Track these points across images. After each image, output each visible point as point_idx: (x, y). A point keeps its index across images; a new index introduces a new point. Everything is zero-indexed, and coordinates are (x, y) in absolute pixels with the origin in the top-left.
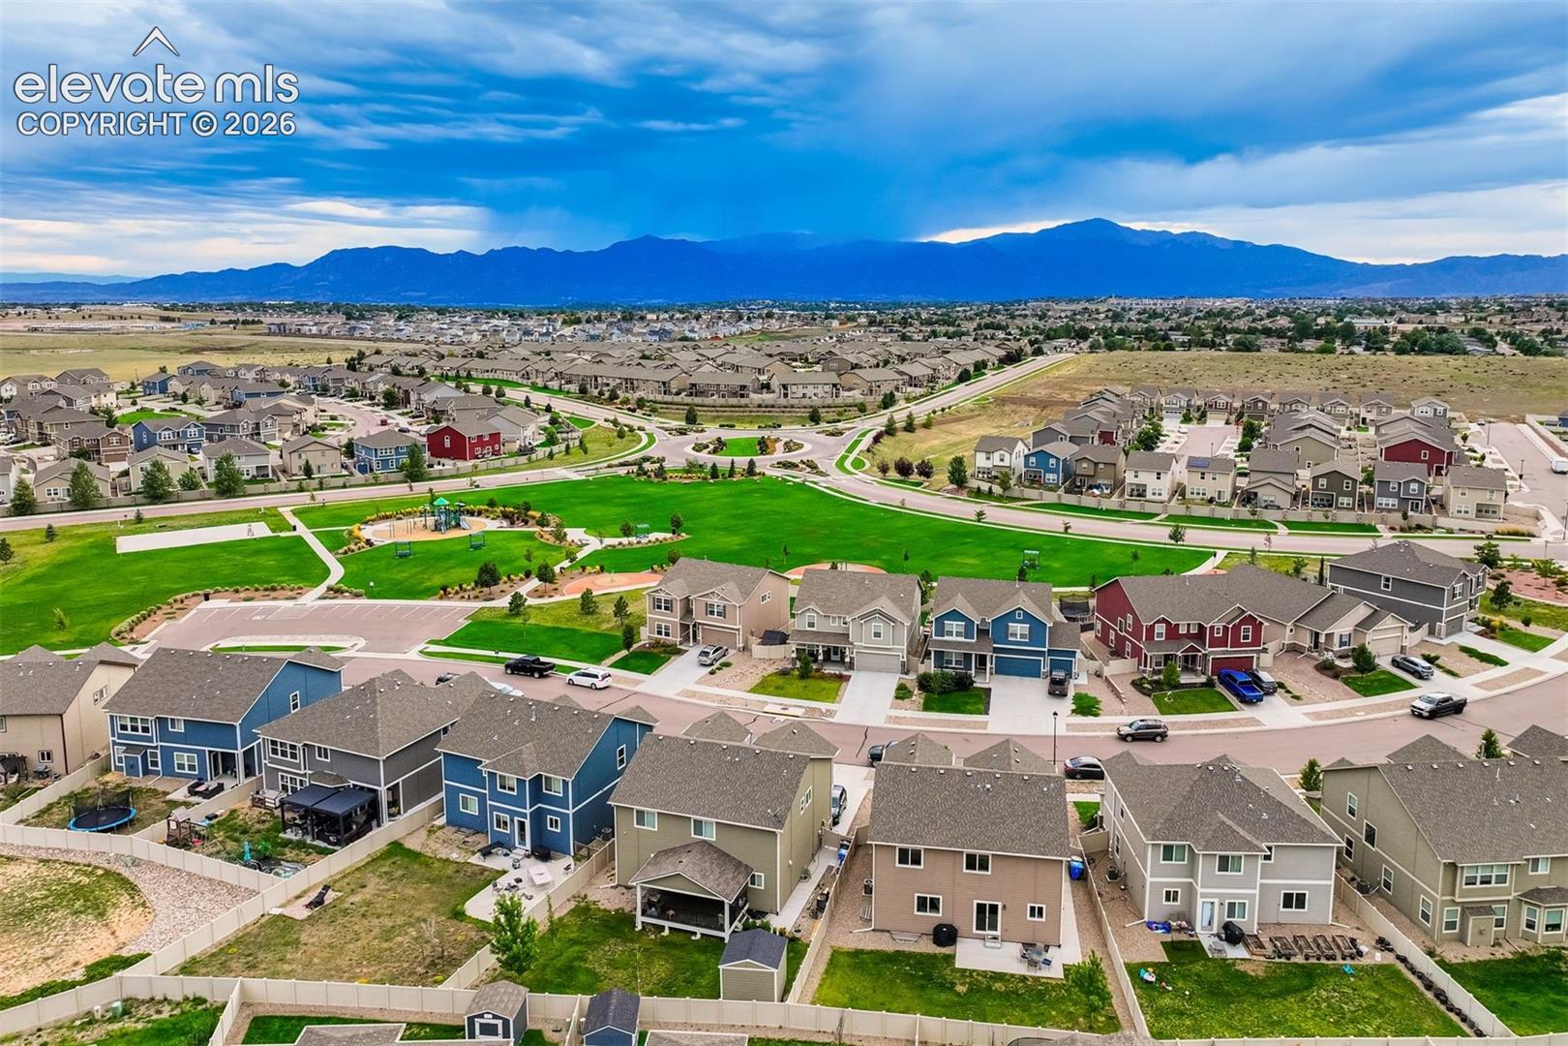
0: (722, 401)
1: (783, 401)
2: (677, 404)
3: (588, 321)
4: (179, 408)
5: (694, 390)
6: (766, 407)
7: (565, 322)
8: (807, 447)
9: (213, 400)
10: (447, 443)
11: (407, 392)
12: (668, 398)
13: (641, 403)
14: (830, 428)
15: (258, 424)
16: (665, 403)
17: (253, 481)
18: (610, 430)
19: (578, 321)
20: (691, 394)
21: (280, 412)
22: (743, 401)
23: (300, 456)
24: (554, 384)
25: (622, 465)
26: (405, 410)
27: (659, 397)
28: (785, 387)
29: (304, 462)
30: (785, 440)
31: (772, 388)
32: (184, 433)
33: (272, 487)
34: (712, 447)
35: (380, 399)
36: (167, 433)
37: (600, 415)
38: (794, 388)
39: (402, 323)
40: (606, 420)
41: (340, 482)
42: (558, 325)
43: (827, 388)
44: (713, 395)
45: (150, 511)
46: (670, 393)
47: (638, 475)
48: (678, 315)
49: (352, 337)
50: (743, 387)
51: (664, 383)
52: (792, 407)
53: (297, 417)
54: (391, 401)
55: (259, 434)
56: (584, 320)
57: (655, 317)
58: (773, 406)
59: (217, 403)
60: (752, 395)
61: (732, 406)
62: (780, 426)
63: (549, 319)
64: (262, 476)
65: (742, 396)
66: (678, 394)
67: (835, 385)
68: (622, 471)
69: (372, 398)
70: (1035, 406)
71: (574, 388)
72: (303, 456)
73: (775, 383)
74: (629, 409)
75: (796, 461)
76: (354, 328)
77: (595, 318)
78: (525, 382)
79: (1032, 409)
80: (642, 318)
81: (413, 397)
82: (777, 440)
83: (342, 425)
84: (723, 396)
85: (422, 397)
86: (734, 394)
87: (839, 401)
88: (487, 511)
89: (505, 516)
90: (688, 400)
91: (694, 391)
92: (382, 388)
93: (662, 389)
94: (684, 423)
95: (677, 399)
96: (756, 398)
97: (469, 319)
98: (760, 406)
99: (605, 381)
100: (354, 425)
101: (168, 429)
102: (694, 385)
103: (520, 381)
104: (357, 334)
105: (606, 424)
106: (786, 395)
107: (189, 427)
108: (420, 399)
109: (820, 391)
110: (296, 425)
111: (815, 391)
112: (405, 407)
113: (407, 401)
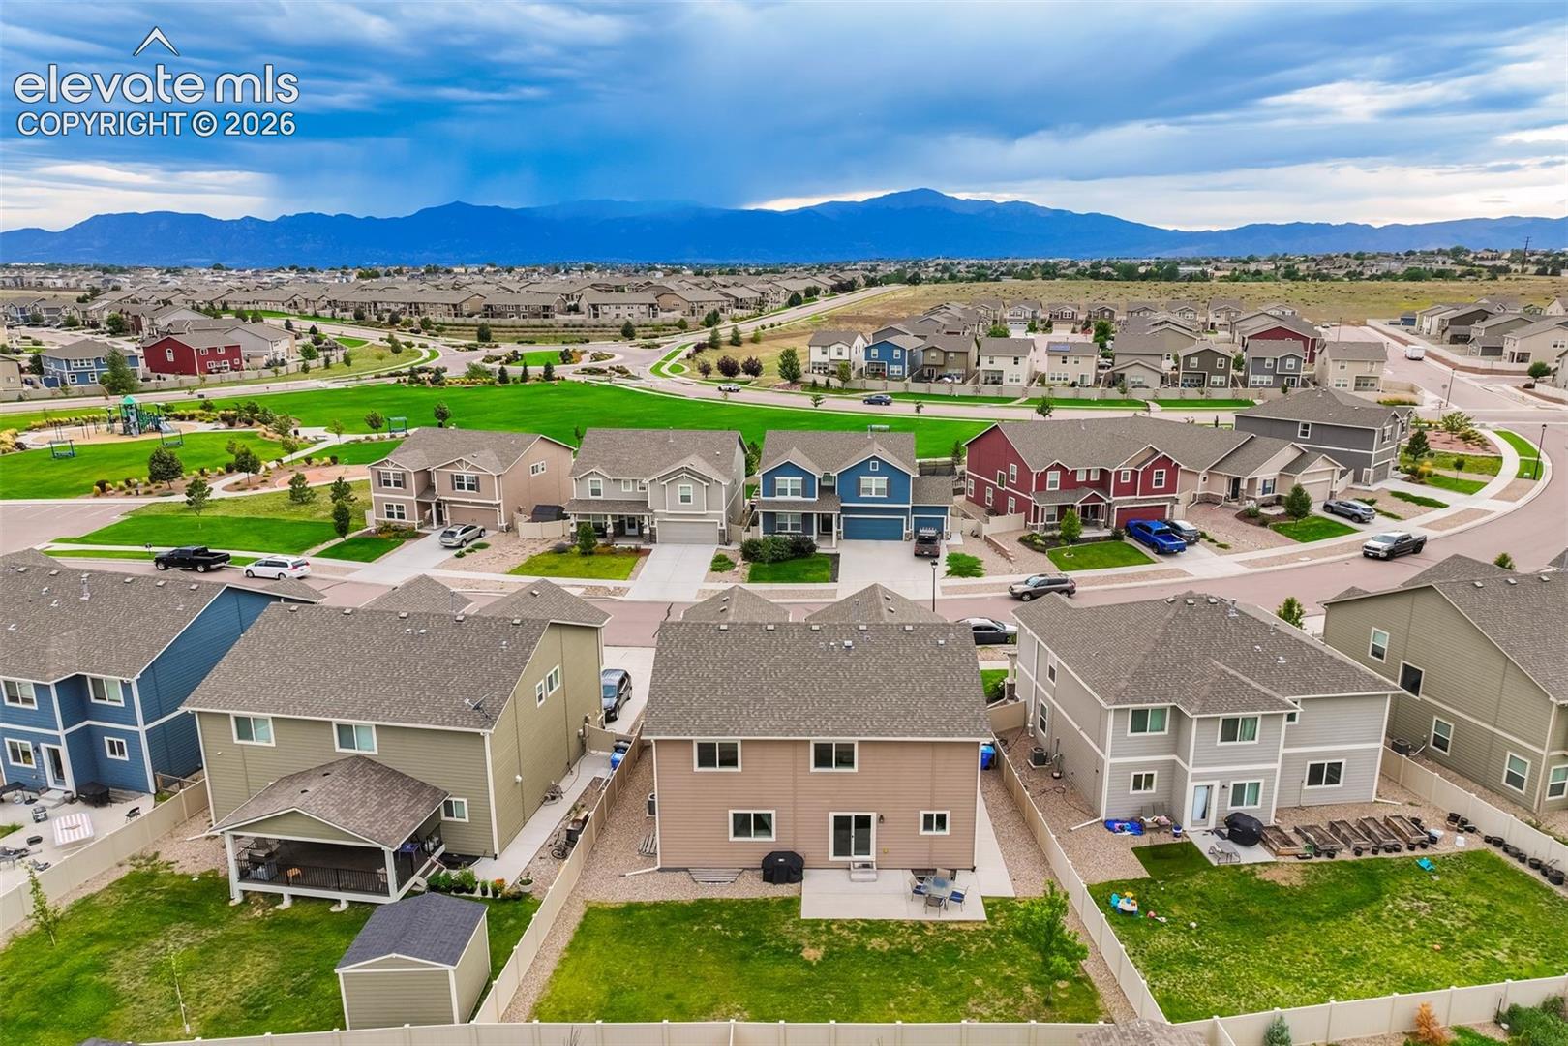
0: (523, 322)
1: (593, 321)
2: (469, 326)
3: (388, 274)
5: (489, 311)
6: (574, 327)
8: (618, 357)
10: (170, 357)
11: (137, 318)
12: (459, 320)
13: (426, 325)
14: (647, 342)
16: (456, 325)
18: (385, 348)
20: (486, 316)
22: (547, 322)
24: (328, 312)
25: (392, 375)
26: (136, 337)
27: (449, 320)
28: (595, 307)
30: (592, 352)
31: (581, 309)
34: (505, 359)
35: (105, 327)
37: (374, 337)
38: (606, 309)
40: (382, 340)
42: (353, 278)
43: (643, 309)
44: (511, 316)
46: (462, 315)
47: (411, 382)
48: (488, 269)
50: (546, 308)
51: (454, 306)
52: (604, 326)
54: (119, 328)
58: (581, 326)
60: (558, 317)
61: (535, 327)
62: (588, 342)
63: (342, 273)
65: (546, 316)
66: (471, 315)
67: (652, 305)
68: (393, 380)
69: (96, 327)
70: (871, 324)
71: (349, 315)
73: (584, 304)
74: (412, 331)
75: (606, 368)
77: (395, 272)
78: (292, 311)
79: (869, 326)
81: (145, 323)
82: (584, 352)
84: (524, 316)
85: (156, 322)
86: (537, 315)
87: (657, 321)
88: (202, 415)
89: (224, 419)
90: (482, 321)
92: (106, 314)
93: (453, 312)
94: (476, 342)
95: (469, 321)
96: (562, 318)
98: (566, 326)
99: (386, 307)
102: (489, 307)
103: (286, 311)
105: (382, 343)
106: (596, 315)
108: (154, 324)
109: (635, 311)
111: (630, 311)
112: (138, 334)
113: (138, 328)
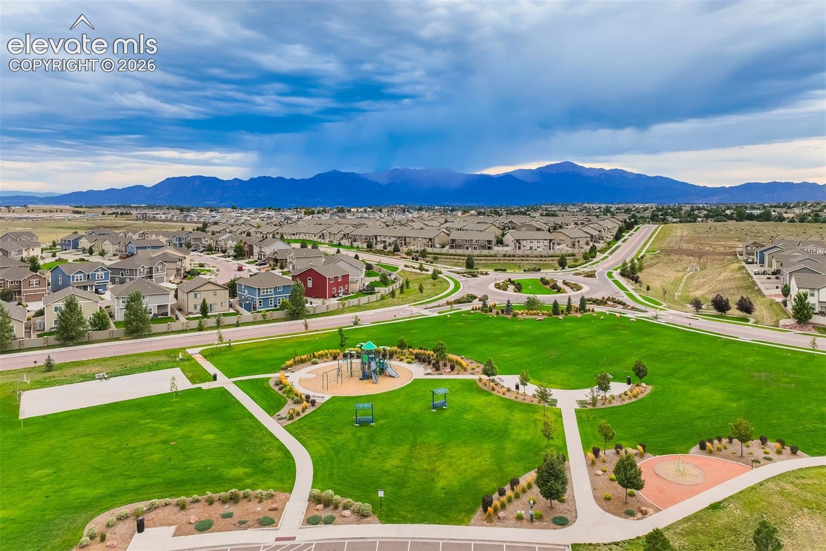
1: (520, 252)
2: (444, 255)
3: (319, 213)
4: (86, 258)
6: (510, 256)
7: (305, 213)
9: (111, 253)
10: (310, 284)
11: (251, 247)
13: (424, 254)
15: (151, 269)
16: (440, 254)
17: (155, 319)
19: (313, 213)
20: (452, 247)
21: (166, 259)
23: (196, 296)
25: (457, 302)
26: (250, 260)
28: (518, 242)
29: (201, 302)
32: (94, 275)
33: (175, 326)
35: (232, 252)
36: (79, 275)
37: (396, 263)
39: (214, 213)
40: (406, 266)
41: (233, 320)
42: (302, 215)
44: (467, 248)
45: (61, 355)
46: (435, 247)
49: (185, 221)
50: (489, 242)
51: (430, 239)
52: (528, 256)
53: (179, 263)
54: (240, 253)
55: (151, 277)
56: (316, 212)
57: (355, 210)
58: (514, 256)
59: (114, 255)
61: (486, 256)
62: (540, 270)
63: (297, 211)
64: (163, 316)
65: (490, 248)
66: (443, 247)
67: (551, 241)
68: (467, 308)
69: (224, 252)
70: (692, 256)
71: (363, 245)
72: (198, 296)
73: (509, 239)
74: (413, 259)
76: (187, 216)
77: (323, 211)
78: (323, 241)
79: (691, 258)
80: (349, 211)
81: (256, 250)
83: (209, 271)
84: (475, 248)
85: (263, 250)
86: (483, 247)
90: (452, 251)
91: (454, 245)
92: (231, 244)
94: (465, 269)
95: (444, 251)
96: (497, 249)
97: (252, 211)
98: (505, 256)
100: (218, 270)
101: (81, 272)
102: (453, 241)
104: (188, 219)
105: (408, 269)
106: (519, 248)
107: (97, 271)
108: (261, 251)
110: (178, 270)
111: (539, 245)
112: (250, 258)
113: (251, 253)
